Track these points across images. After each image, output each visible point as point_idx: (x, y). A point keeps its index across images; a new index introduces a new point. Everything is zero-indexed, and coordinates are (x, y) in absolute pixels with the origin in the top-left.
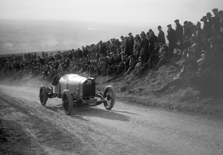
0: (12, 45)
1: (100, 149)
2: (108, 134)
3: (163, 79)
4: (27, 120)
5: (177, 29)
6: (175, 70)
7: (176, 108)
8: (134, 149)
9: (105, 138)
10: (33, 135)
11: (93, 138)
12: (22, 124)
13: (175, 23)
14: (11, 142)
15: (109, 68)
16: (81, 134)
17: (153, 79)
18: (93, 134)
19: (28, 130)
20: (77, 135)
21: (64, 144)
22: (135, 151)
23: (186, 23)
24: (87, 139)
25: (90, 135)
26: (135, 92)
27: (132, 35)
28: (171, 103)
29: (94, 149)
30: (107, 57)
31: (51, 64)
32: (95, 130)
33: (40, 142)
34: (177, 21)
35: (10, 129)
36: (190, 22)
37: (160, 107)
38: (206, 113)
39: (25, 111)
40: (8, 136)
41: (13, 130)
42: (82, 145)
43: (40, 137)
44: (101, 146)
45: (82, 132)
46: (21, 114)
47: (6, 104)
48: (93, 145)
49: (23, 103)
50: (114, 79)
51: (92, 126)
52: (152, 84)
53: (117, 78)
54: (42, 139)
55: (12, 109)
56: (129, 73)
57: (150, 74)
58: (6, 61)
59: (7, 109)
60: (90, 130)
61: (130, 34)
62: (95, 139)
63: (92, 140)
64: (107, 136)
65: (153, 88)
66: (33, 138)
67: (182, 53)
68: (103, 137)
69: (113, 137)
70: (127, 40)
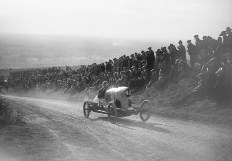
0: (36, 59)
1: (114, 147)
2: (123, 136)
3: (182, 91)
4: (50, 124)
5: (197, 44)
6: (195, 83)
7: (192, 118)
8: (145, 147)
9: (120, 139)
10: (55, 134)
11: (109, 138)
12: (45, 126)
13: (194, 38)
14: (35, 139)
15: (131, 81)
16: (99, 135)
17: (172, 92)
18: (109, 135)
19: (51, 131)
20: (95, 136)
21: (82, 142)
22: (145, 149)
23: (204, 37)
24: (103, 139)
25: (106, 137)
26: (155, 104)
27: (152, 49)
28: (188, 114)
29: (109, 147)
30: (130, 70)
31: (74, 77)
32: (112, 133)
33: (61, 140)
34: (196, 37)
35: (35, 130)
36: (209, 37)
37: (177, 117)
38: (220, 123)
39: (48, 117)
40: (33, 134)
41: (37, 130)
42: (99, 143)
43: (61, 136)
44: (116, 144)
45: (99, 134)
46: (44, 120)
47: (30, 112)
48: (108, 144)
49: (47, 111)
50: (135, 92)
51: (109, 130)
52: (172, 96)
53: (138, 90)
54: (63, 138)
55: (36, 115)
56: (150, 86)
57: (170, 87)
58: (30, 74)
59: (31, 115)
60: (107, 132)
61: (150, 48)
62: (111, 140)
63: (108, 140)
64: (121, 137)
65: (172, 100)
66: (55, 136)
67: (202, 67)
68: (118, 138)
69: (128, 138)
70: (148, 54)
